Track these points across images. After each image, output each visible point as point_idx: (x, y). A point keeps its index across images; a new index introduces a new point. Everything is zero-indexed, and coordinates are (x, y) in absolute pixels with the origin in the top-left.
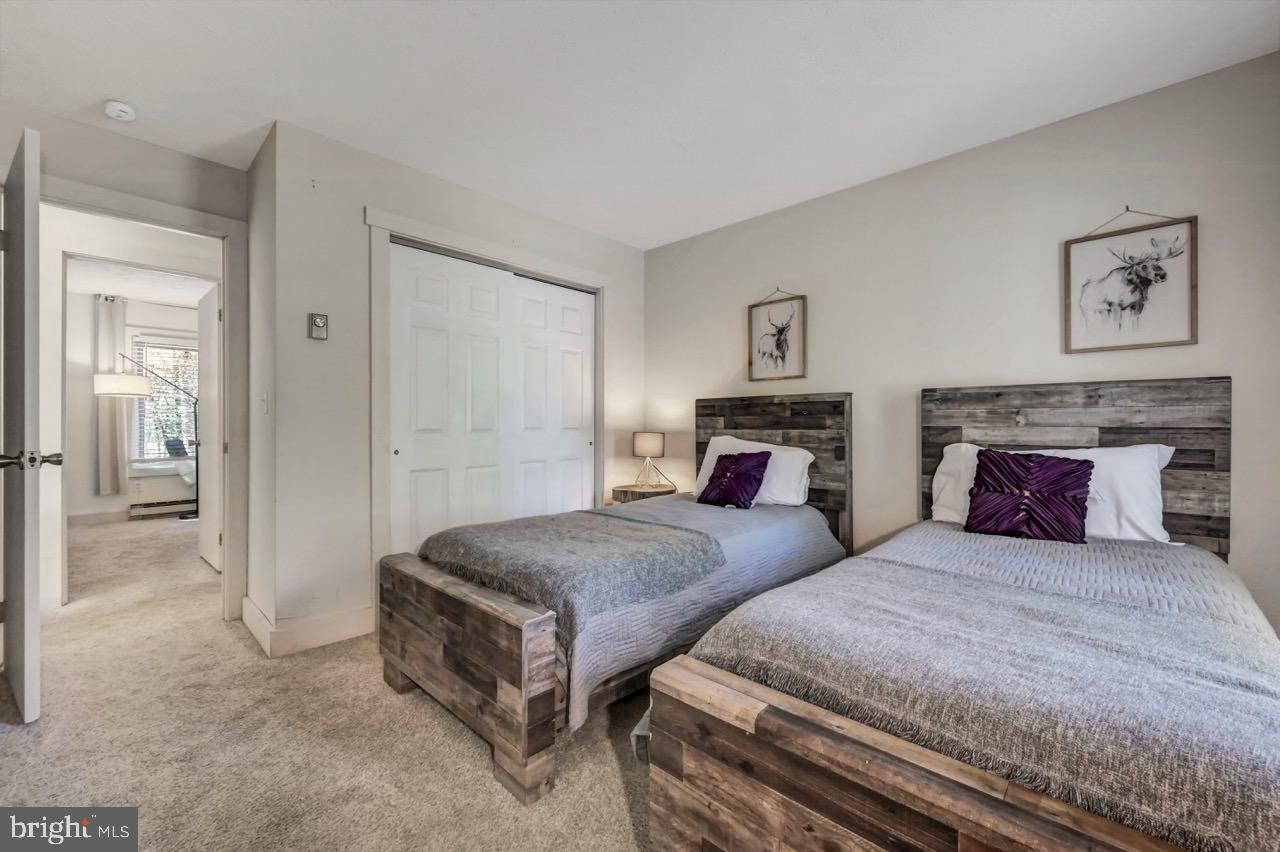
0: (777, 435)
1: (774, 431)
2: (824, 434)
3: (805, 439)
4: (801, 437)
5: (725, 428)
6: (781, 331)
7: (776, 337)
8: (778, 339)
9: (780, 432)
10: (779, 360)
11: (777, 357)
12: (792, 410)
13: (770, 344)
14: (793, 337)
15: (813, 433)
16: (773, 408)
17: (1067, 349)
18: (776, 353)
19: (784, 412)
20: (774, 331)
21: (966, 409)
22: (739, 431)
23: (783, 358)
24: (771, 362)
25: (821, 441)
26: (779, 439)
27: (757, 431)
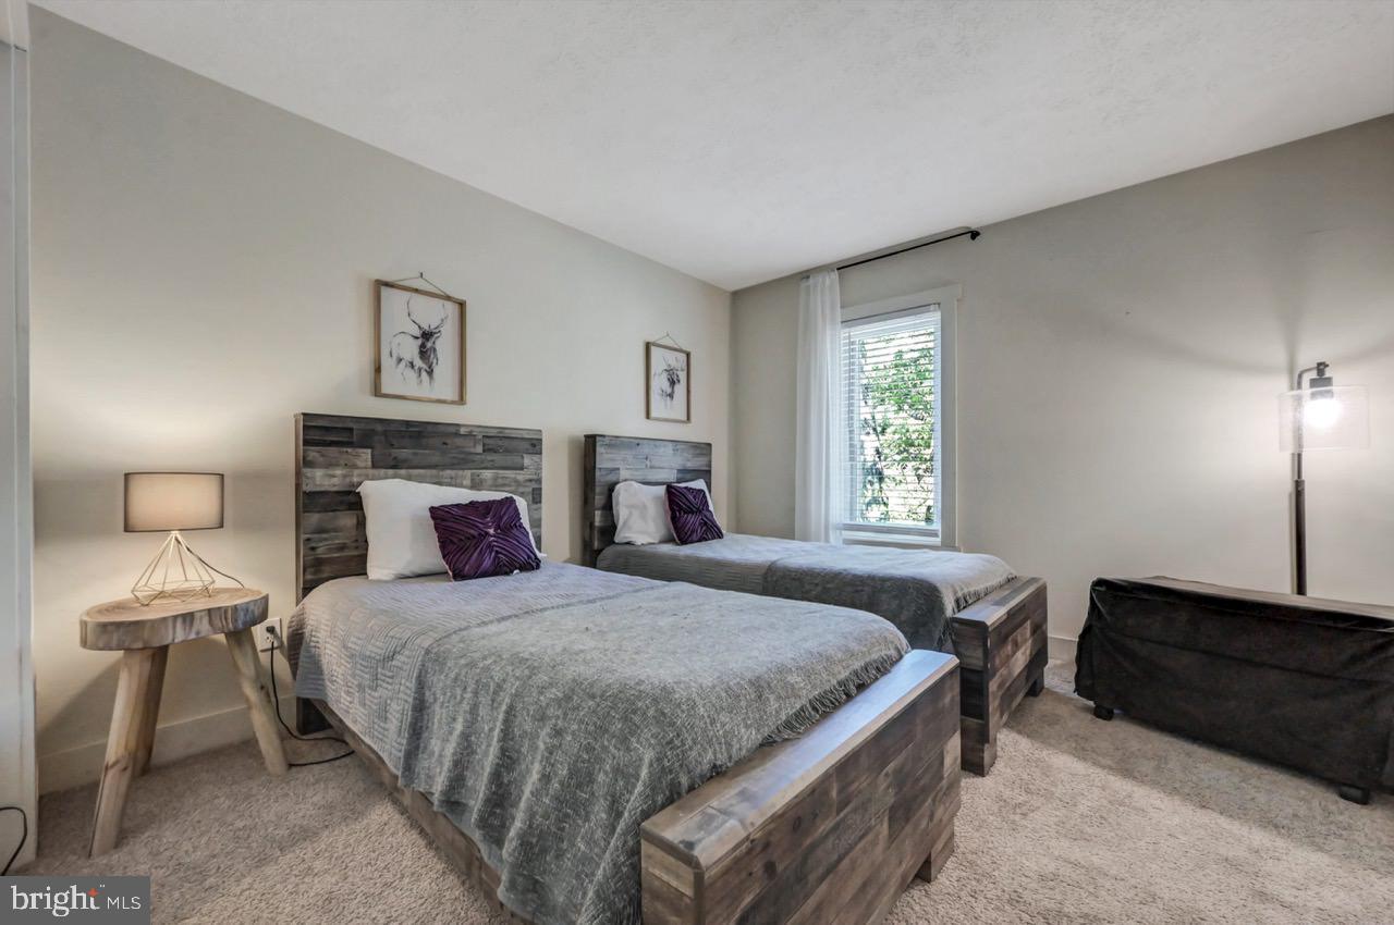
0: (464, 477)
1: (460, 472)
2: (521, 476)
3: (500, 481)
4: (496, 478)
5: (374, 466)
6: (427, 335)
7: (420, 342)
8: (423, 346)
9: (468, 473)
10: (424, 374)
11: (420, 369)
12: (484, 445)
13: (410, 349)
14: (445, 347)
15: (510, 474)
16: (459, 441)
17: (648, 416)
18: (418, 363)
19: (475, 446)
20: (418, 333)
21: (624, 453)
22: (403, 472)
23: (430, 373)
24: (411, 374)
25: (516, 481)
26: (467, 482)
27: (434, 472)
